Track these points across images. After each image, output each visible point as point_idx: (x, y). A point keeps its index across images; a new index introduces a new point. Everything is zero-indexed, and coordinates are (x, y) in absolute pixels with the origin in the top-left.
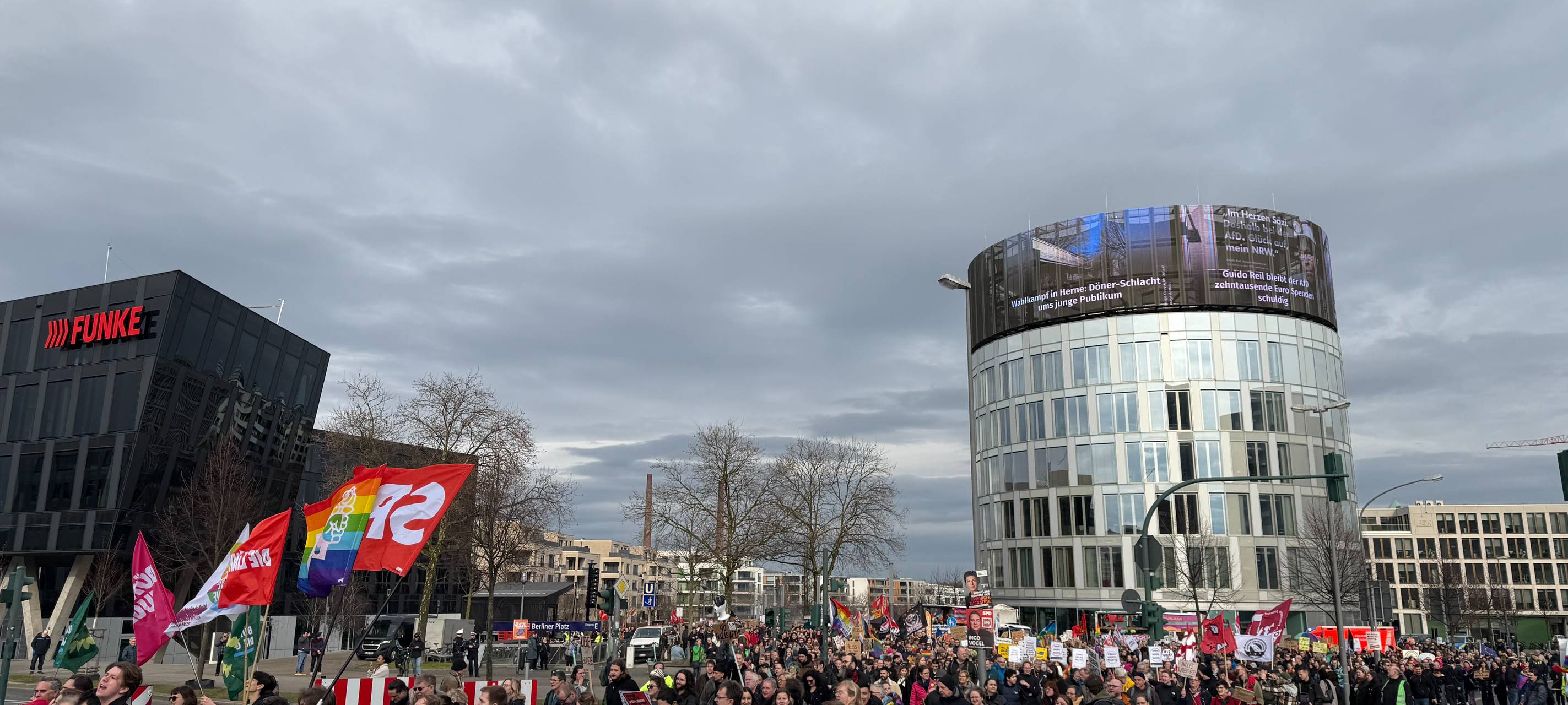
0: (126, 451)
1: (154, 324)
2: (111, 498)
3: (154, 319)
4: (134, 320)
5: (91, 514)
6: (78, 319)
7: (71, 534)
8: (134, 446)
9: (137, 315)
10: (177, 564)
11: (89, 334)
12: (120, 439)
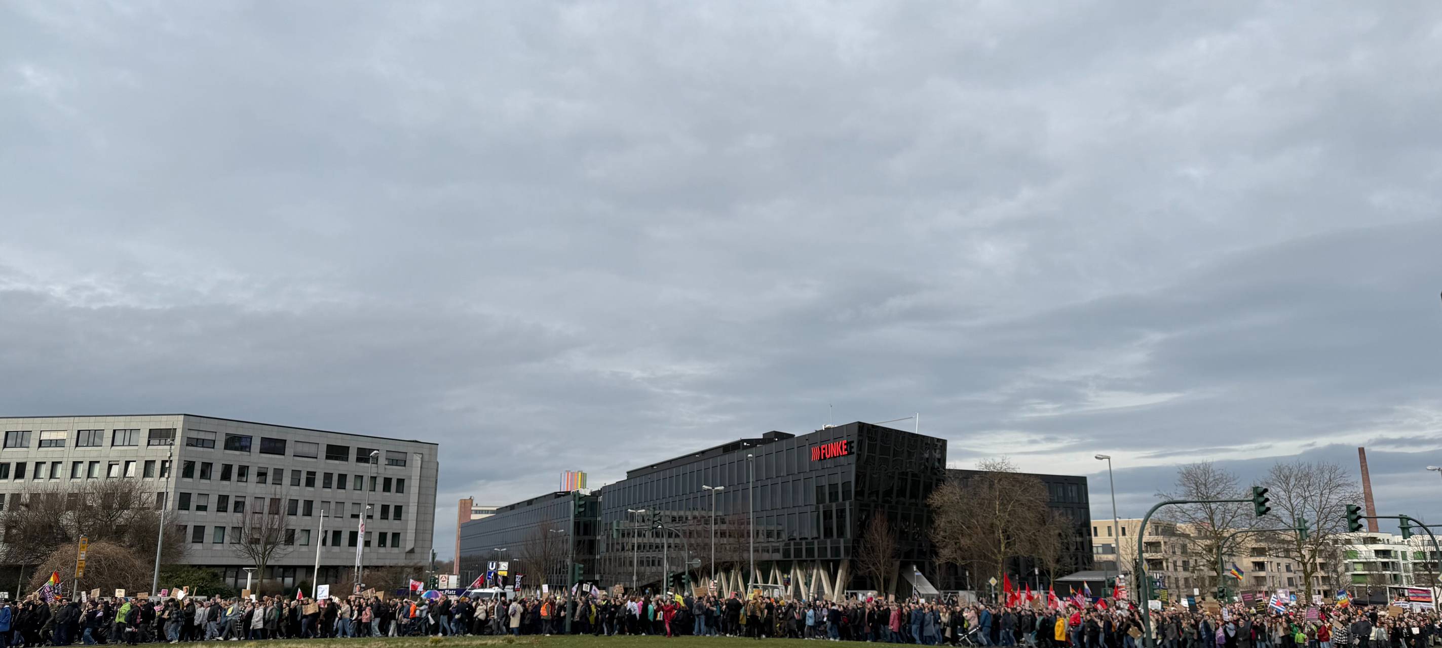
0: (850, 509)
1: (853, 447)
2: (848, 535)
3: (852, 445)
4: (844, 447)
5: (842, 540)
6: (823, 446)
7: (836, 551)
8: (853, 507)
9: (845, 444)
10: (869, 568)
11: (828, 454)
12: (847, 503)
